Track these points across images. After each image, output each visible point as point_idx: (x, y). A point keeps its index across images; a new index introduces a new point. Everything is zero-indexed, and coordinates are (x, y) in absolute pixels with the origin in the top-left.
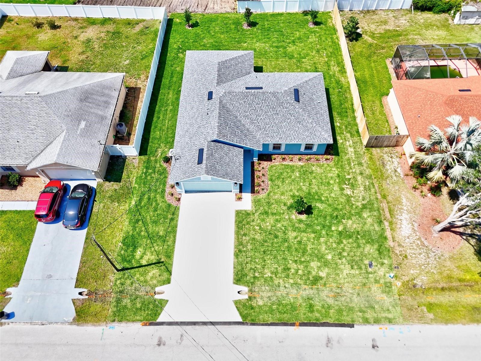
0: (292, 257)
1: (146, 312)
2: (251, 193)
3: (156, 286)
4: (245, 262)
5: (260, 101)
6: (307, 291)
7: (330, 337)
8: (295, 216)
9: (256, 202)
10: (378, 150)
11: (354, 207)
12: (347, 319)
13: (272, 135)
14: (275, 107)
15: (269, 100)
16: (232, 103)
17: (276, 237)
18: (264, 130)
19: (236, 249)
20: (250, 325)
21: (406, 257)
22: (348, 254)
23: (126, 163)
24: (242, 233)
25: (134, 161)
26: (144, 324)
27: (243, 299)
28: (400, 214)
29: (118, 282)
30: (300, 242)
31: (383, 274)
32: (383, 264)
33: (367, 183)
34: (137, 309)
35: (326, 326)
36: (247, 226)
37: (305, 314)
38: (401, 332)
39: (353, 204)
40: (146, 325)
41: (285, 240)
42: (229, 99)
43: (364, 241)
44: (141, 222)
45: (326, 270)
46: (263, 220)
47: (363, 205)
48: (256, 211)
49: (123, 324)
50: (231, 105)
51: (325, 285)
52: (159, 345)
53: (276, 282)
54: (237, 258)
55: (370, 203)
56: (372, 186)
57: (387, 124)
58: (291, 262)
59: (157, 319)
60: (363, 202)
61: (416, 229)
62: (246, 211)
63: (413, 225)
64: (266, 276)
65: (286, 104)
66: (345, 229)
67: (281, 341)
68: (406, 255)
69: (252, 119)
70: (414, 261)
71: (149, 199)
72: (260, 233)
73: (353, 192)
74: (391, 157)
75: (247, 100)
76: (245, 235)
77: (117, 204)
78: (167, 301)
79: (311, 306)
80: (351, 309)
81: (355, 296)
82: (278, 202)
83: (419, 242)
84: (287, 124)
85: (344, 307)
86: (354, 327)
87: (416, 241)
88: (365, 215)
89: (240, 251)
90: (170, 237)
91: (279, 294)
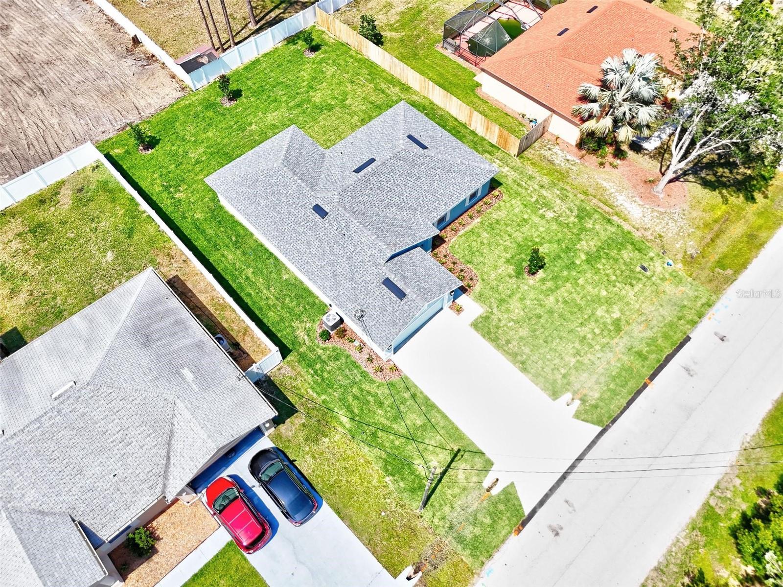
0: (575, 322)
1: (504, 518)
2: (464, 293)
3: (480, 482)
4: (540, 369)
5: (388, 176)
6: (621, 343)
7: (685, 366)
8: (531, 280)
9: (480, 298)
10: (529, 150)
11: (571, 225)
12: (679, 337)
13: (434, 207)
14: (409, 172)
15: (397, 168)
16: (357, 201)
17: (540, 317)
18: (420, 207)
19: (517, 365)
20: (613, 424)
21: (660, 236)
22: (616, 276)
23: (277, 383)
24: (504, 342)
25: (283, 371)
26: (517, 532)
27: (578, 407)
28: (615, 200)
29: (436, 520)
30: (565, 302)
31: (661, 268)
32: (652, 259)
33: (558, 192)
34: (491, 526)
35: (671, 359)
36: (500, 331)
37: (643, 366)
38: (726, 307)
39: (567, 224)
40: (519, 531)
41: (551, 312)
42: (350, 198)
43: (615, 251)
44: (380, 433)
45: (616, 308)
46: (508, 311)
47: (577, 216)
48: (490, 307)
49: (497, 556)
50: (359, 204)
51: (628, 323)
52: (557, 534)
53: (586, 361)
54: (528, 372)
55: (581, 210)
56: (565, 192)
57: (509, 118)
58: (579, 329)
59: (523, 513)
60: (574, 214)
61: (641, 203)
62: (481, 317)
63: (635, 202)
64: (572, 364)
65: (418, 160)
66: (587, 253)
67: (653, 411)
68: (659, 234)
69: (396, 204)
70: (670, 235)
71: (356, 398)
72: (521, 327)
73: (554, 211)
74: (549, 150)
75: (372, 185)
76: (508, 342)
77: (326, 440)
78: (512, 484)
79: (639, 354)
80: (671, 325)
81: (661, 309)
82: (500, 279)
83: (656, 214)
84: (439, 183)
85: (664, 329)
86: (691, 338)
87: (652, 214)
88: (589, 225)
89: (523, 363)
90: (435, 417)
91: (601, 370)
